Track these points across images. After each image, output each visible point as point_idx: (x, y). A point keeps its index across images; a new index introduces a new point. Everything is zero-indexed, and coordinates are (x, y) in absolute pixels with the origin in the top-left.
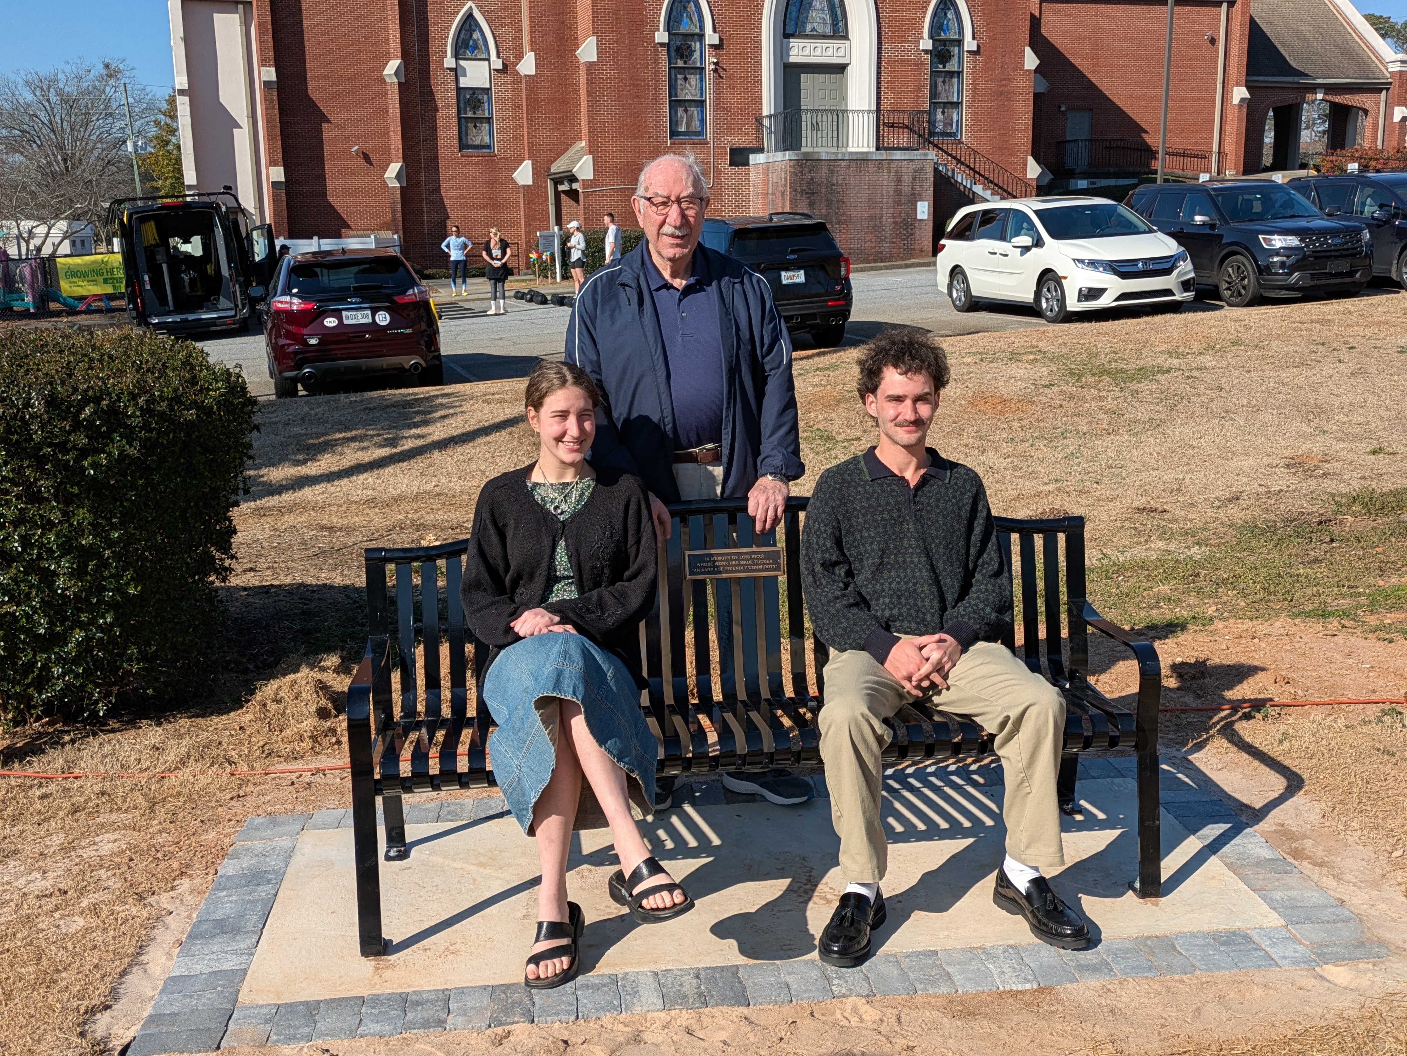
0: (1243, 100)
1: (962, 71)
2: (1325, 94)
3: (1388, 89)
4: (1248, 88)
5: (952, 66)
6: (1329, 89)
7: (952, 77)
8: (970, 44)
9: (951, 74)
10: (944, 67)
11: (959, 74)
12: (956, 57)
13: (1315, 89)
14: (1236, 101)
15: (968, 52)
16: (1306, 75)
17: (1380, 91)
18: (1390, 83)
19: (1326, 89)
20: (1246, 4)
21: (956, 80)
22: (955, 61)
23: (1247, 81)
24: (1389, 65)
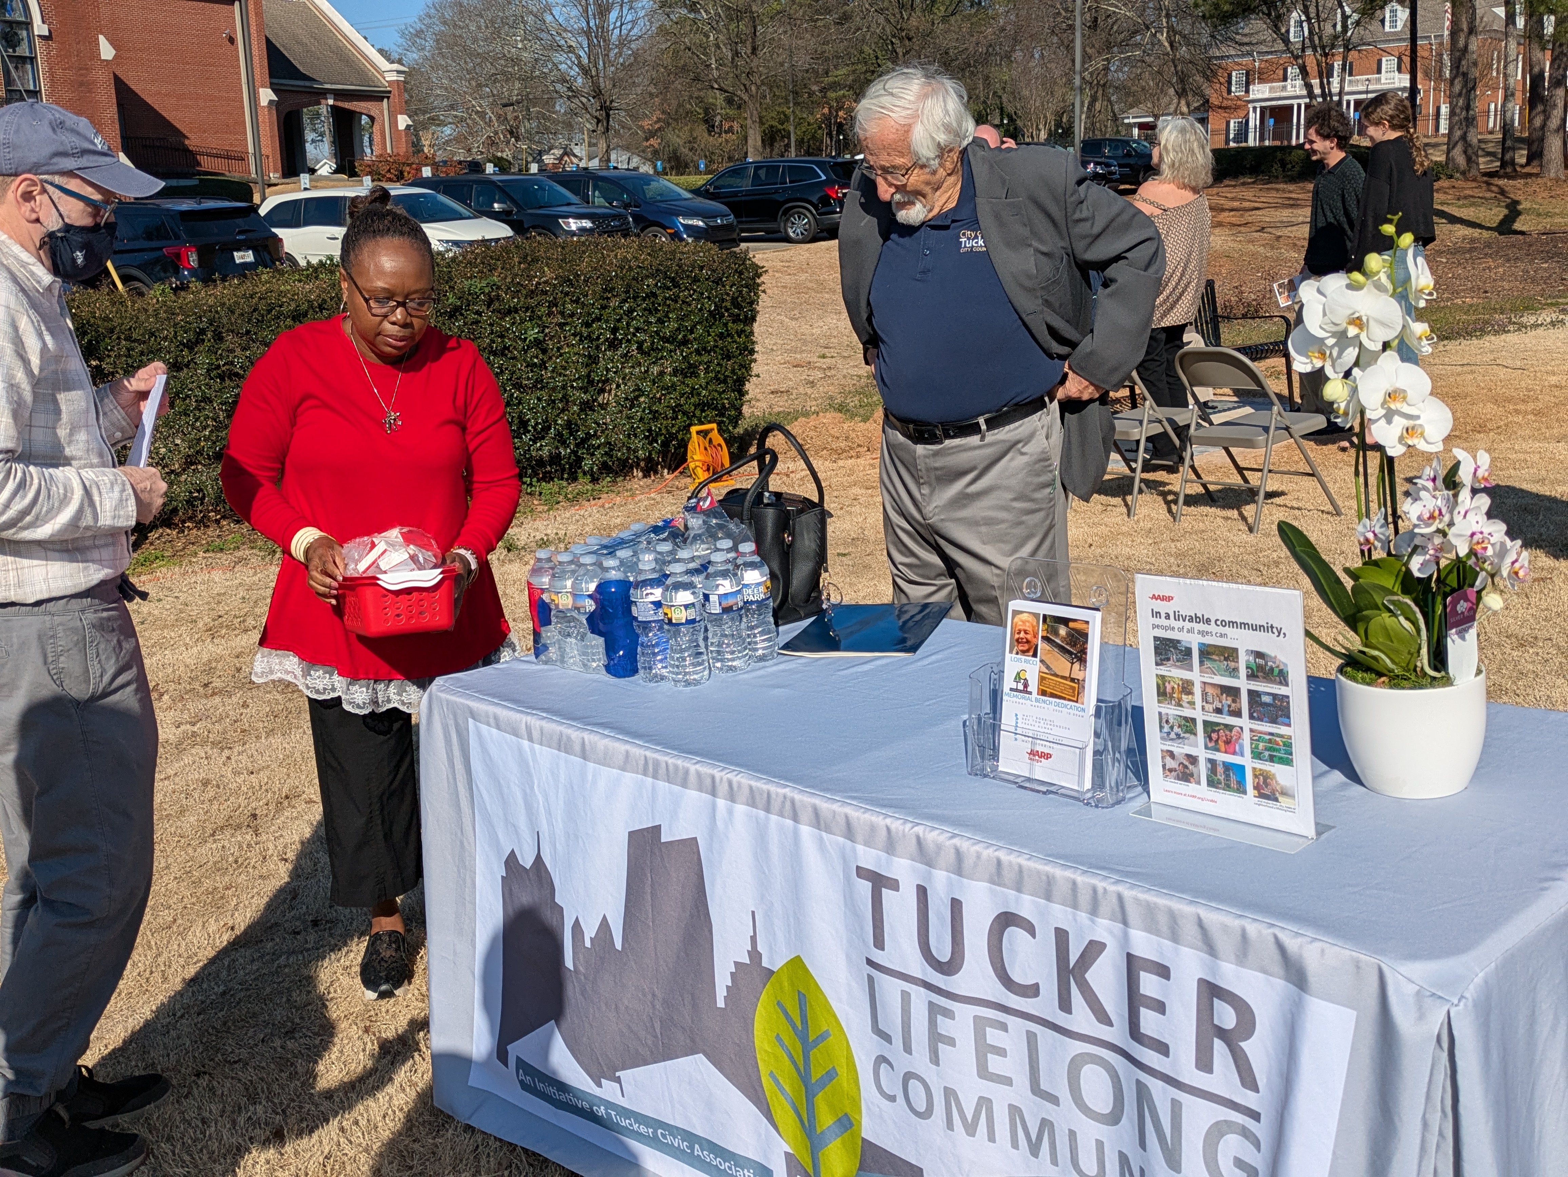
0: (271, 102)
1: (36, 57)
2: (335, 100)
3: (388, 98)
4: (274, 90)
5: (23, 50)
6: (339, 95)
7: (24, 63)
8: (40, 28)
9: (23, 59)
10: (14, 51)
11: (32, 60)
12: (26, 41)
13: (325, 94)
14: (264, 102)
15: (39, 36)
16: (314, 80)
17: (381, 99)
18: (390, 92)
19: (335, 95)
20: (258, 4)
21: (29, 67)
22: (25, 45)
23: (271, 84)
24: (386, 75)
